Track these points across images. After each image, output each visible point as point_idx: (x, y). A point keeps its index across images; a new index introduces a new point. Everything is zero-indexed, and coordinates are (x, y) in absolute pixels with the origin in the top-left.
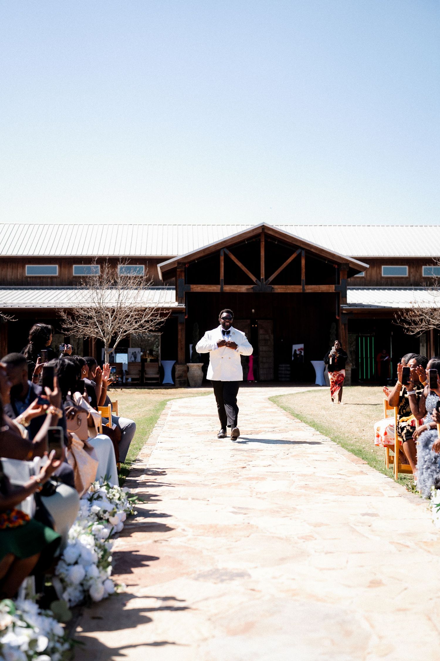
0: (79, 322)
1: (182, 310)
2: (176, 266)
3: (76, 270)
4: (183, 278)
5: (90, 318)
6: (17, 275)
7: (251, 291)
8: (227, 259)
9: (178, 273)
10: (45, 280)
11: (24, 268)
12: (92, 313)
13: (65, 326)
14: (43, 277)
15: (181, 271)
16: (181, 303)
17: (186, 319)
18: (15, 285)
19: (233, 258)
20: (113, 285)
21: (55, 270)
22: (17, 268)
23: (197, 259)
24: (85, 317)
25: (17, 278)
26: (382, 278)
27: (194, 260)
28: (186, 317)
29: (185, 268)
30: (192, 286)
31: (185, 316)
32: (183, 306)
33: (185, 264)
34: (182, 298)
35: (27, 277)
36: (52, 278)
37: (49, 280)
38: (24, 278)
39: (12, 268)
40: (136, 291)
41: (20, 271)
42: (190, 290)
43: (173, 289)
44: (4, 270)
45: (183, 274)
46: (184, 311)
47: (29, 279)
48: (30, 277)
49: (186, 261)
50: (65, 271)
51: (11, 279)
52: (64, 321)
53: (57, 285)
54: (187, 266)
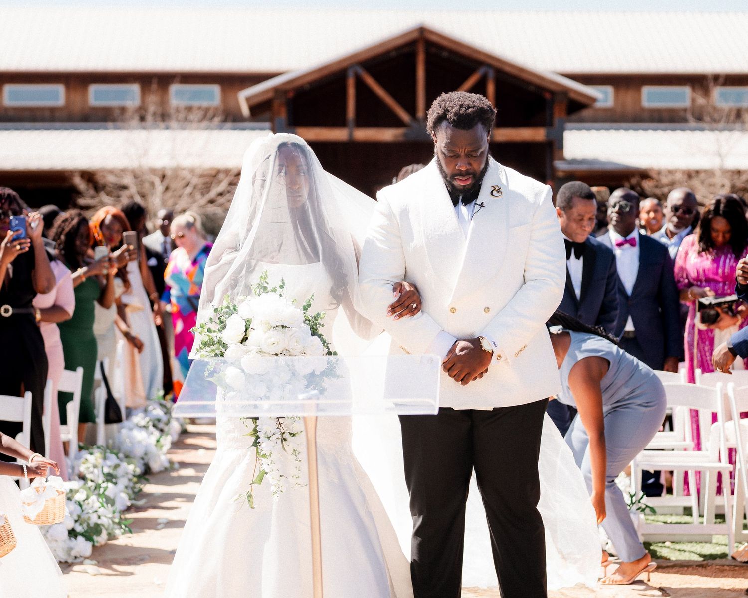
2: (272, 94)
3: (96, 95)
4: (285, 116)
5: (124, 188)
7: (401, 139)
8: (360, 84)
9: (276, 106)
10: (38, 113)
11: (2, 90)
12: (127, 180)
14: (38, 109)
15: (281, 104)
19: (370, 81)
21: (56, 95)
26: (643, 109)
27: (303, 85)
29: (288, 100)
30: (299, 129)
33: (286, 92)
35: (8, 107)
37: (47, 113)
38: (3, 110)
45: (284, 110)
47: (11, 111)
48: (13, 108)
49: (290, 87)
50: (77, 98)
52: (79, 193)
53: (62, 120)
54: (291, 95)
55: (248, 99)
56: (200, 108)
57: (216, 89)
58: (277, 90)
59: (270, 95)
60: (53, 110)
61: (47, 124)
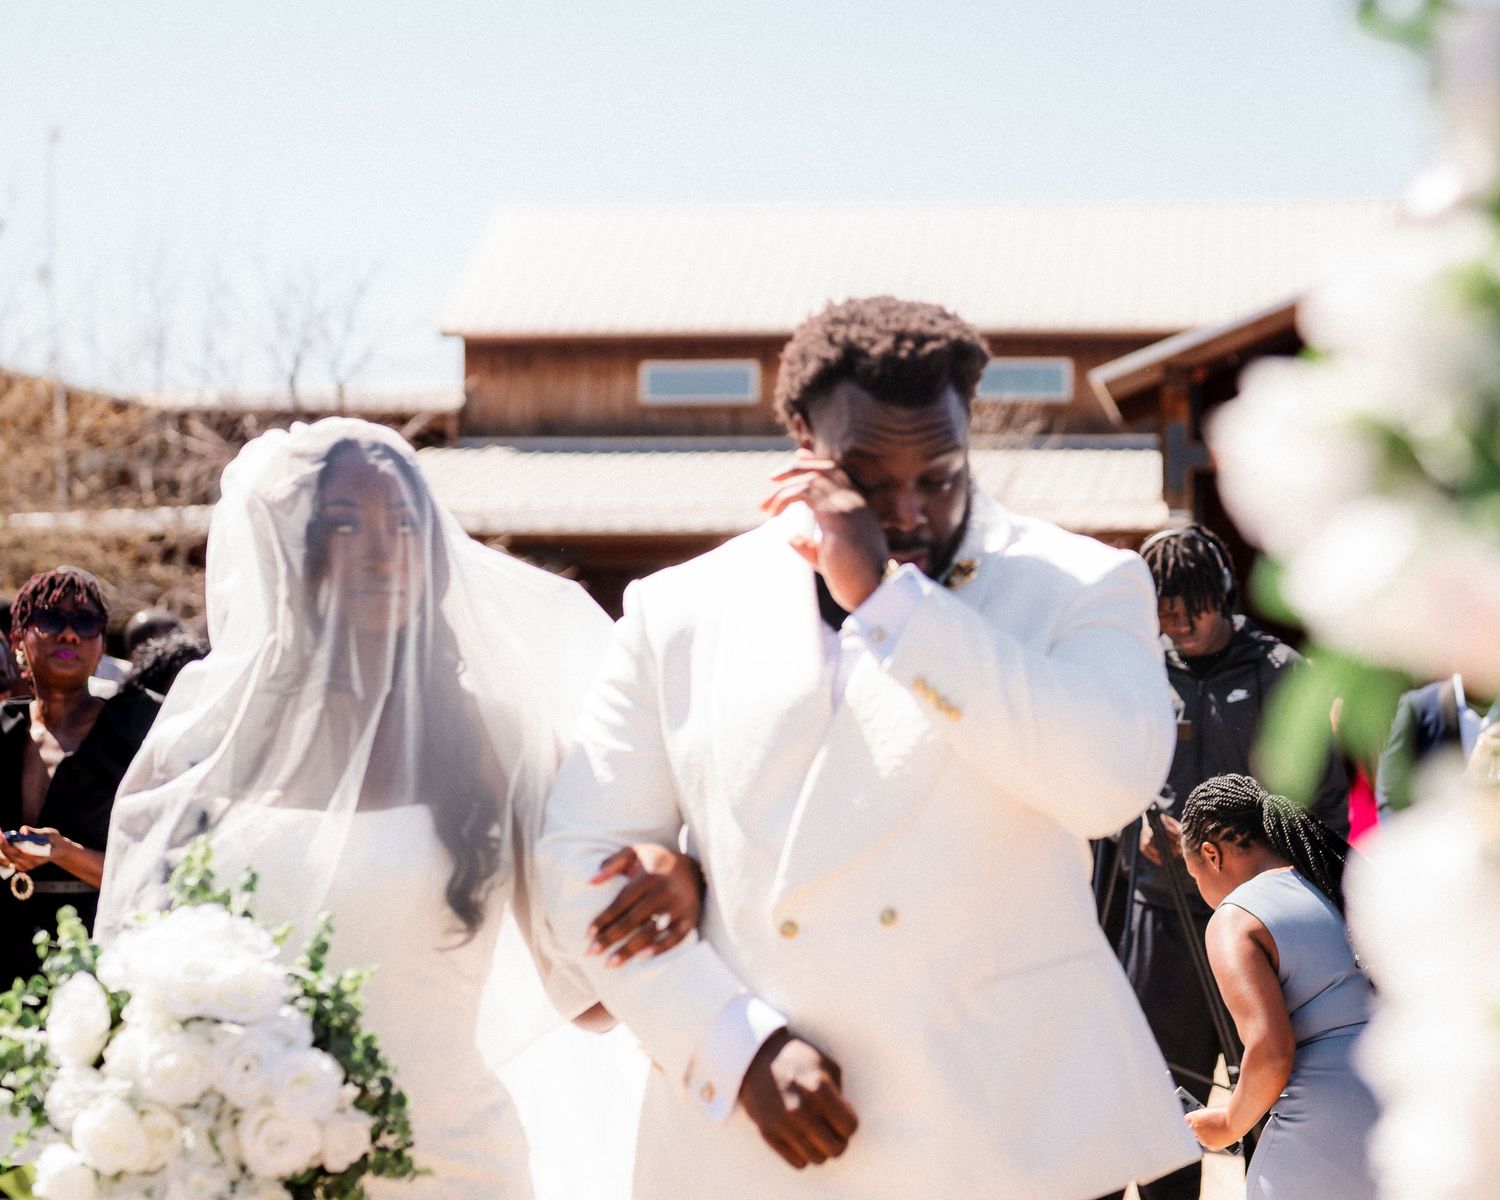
2: (1157, 375)
4: (1183, 420)
6: (613, 402)
9: (1167, 402)
10: (709, 419)
11: (635, 372)
14: (706, 409)
15: (1176, 397)
16: (1179, 507)
25: (612, 410)
29: (1190, 385)
34: (1181, 489)
37: (725, 418)
38: (636, 414)
39: (596, 375)
41: (622, 384)
44: (565, 383)
45: (1183, 407)
47: (652, 416)
51: (592, 414)
53: (752, 432)
54: (1200, 375)
55: (1110, 385)
56: (995, 405)
57: (1064, 367)
58: (1169, 367)
59: (1155, 376)
60: (735, 411)
61: (687, 441)
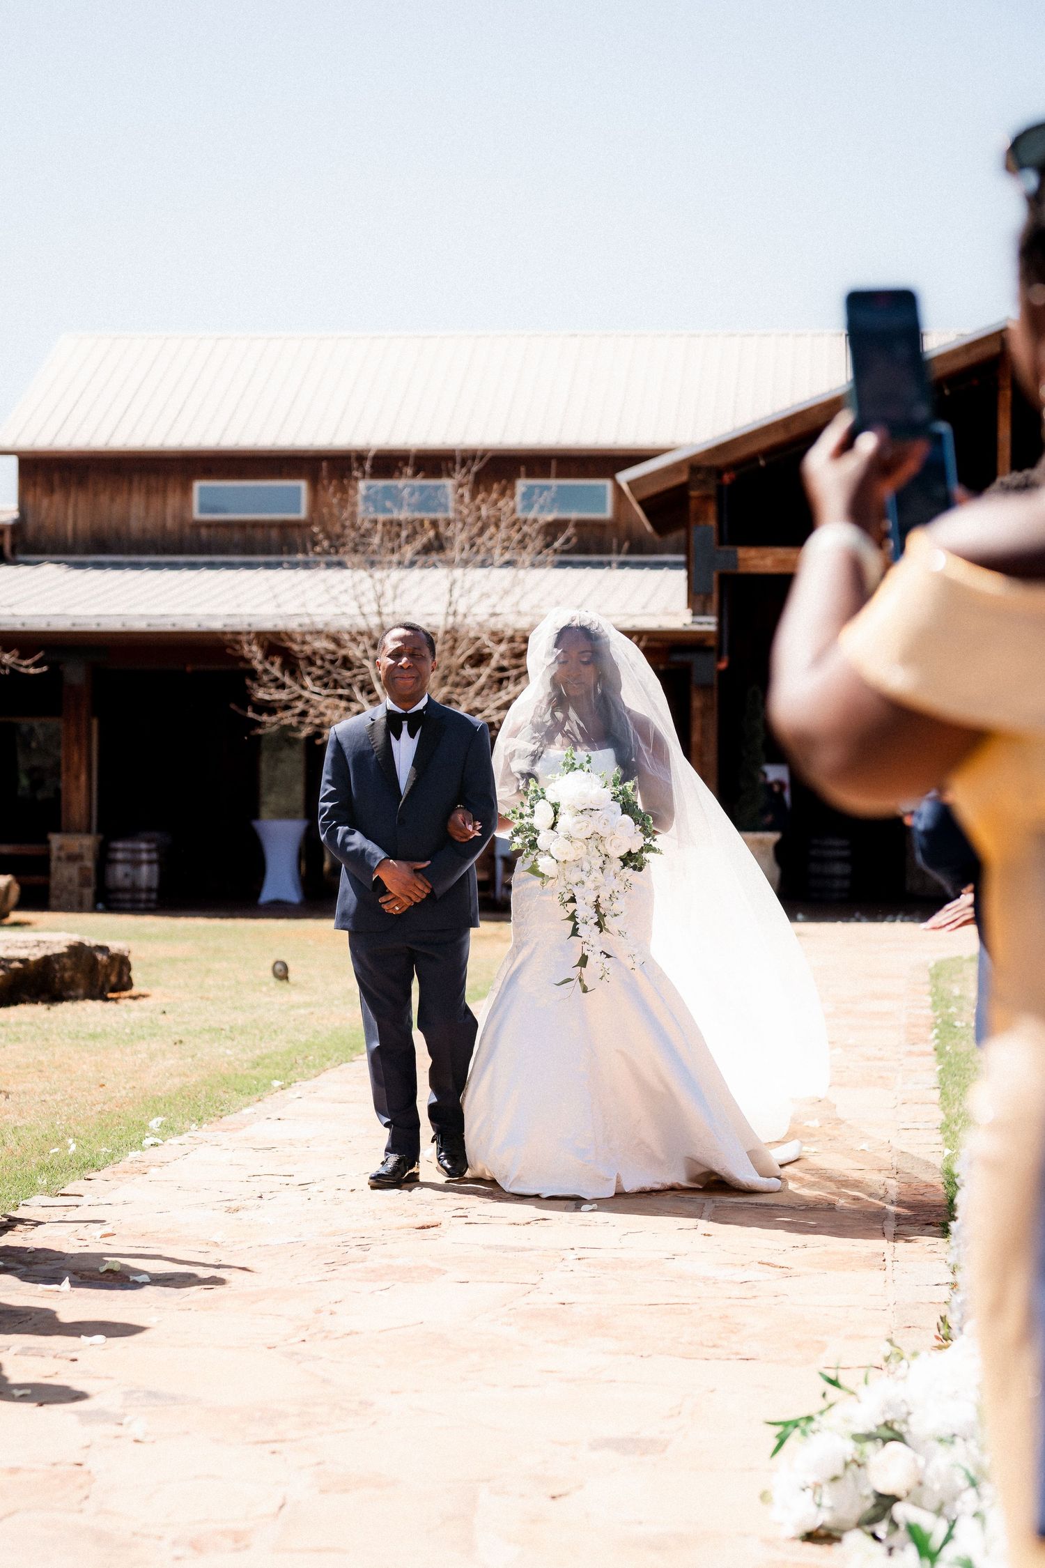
0: (313, 680)
1: (703, 641)
2: (684, 477)
4: (713, 523)
6: (165, 519)
9: (693, 505)
10: (259, 534)
11: (187, 490)
13: (261, 694)
14: (255, 525)
15: (706, 498)
16: (704, 613)
17: (721, 674)
18: (157, 553)
20: (427, 549)
22: (165, 491)
23: (767, 453)
24: (333, 662)
25: (164, 526)
27: (752, 458)
28: (723, 665)
29: (720, 488)
30: (742, 552)
31: (719, 659)
32: (709, 624)
33: (718, 472)
34: (708, 596)
35: (198, 525)
36: (284, 526)
37: (274, 533)
38: (187, 530)
39: (148, 493)
40: (508, 573)
41: (173, 501)
42: (736, 566)
43: (674, 566)
44: (118, 500)
45: (712, 510)
46: (712, 642)
47: (204, 532)
48: (209, 525)
49: (720, 461)
51: (144, 531)
52: (254, 676)
58: (694, 468)
59: (683, 480)
